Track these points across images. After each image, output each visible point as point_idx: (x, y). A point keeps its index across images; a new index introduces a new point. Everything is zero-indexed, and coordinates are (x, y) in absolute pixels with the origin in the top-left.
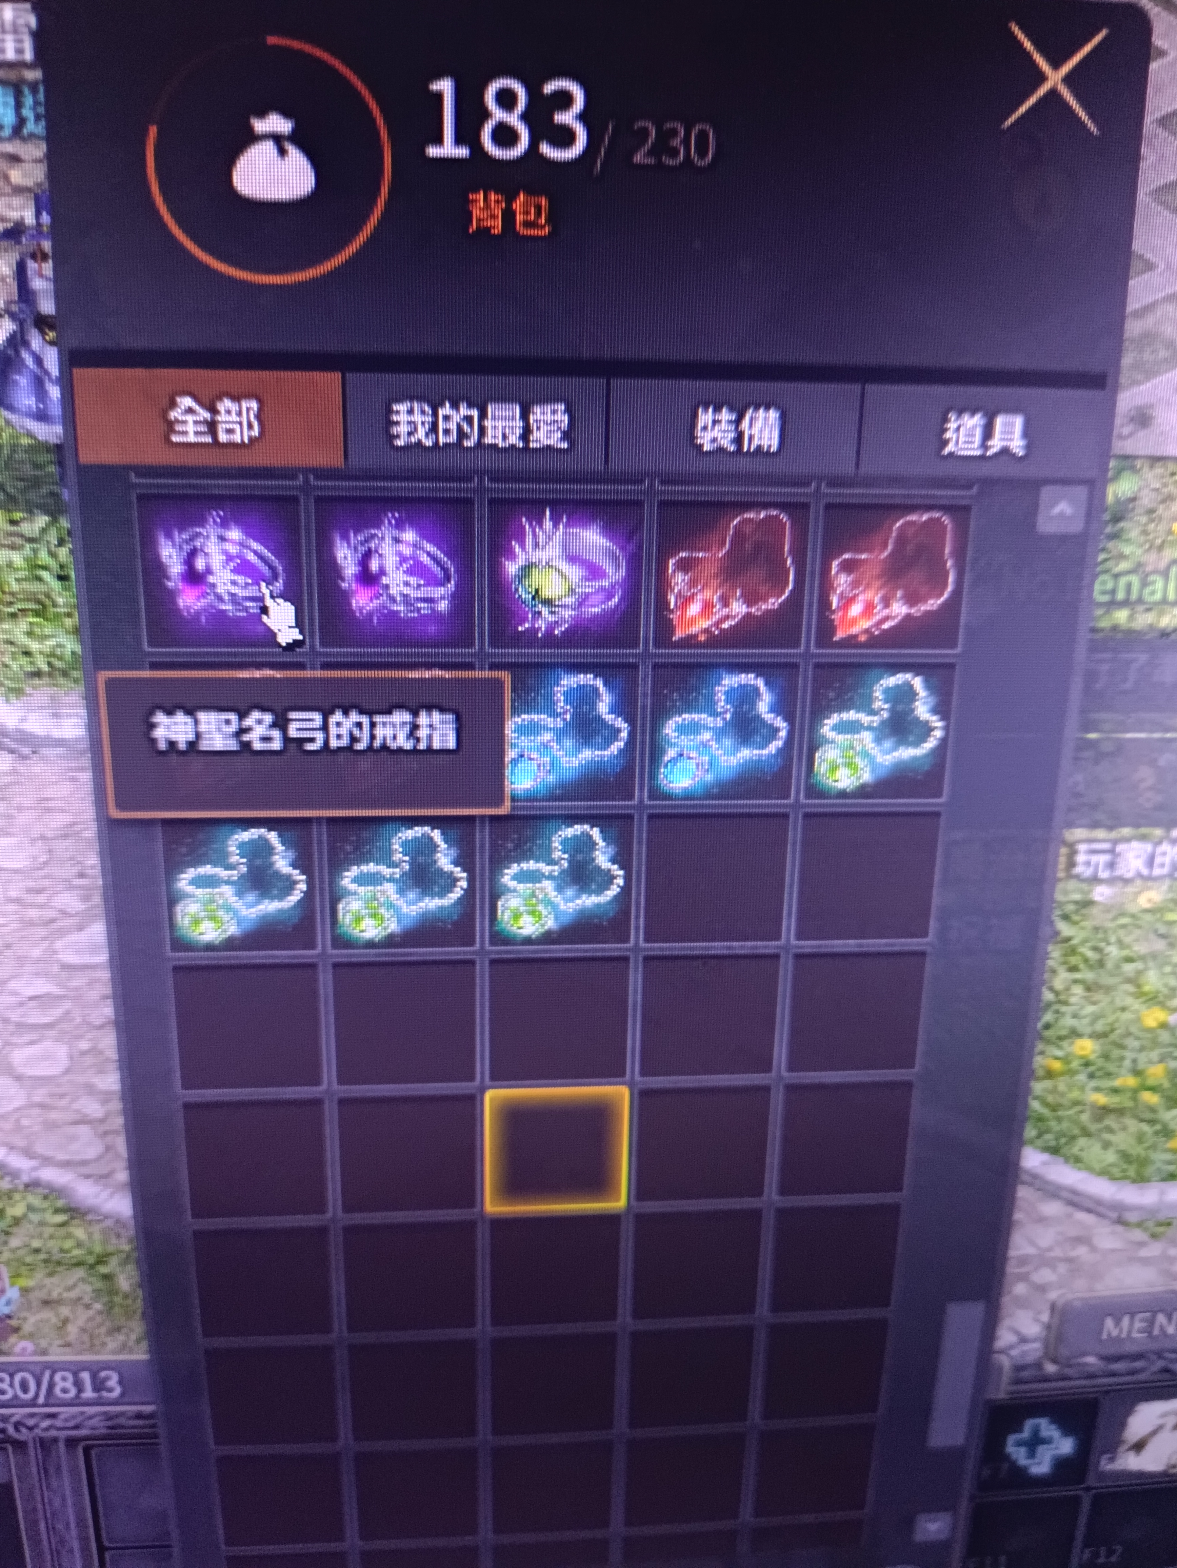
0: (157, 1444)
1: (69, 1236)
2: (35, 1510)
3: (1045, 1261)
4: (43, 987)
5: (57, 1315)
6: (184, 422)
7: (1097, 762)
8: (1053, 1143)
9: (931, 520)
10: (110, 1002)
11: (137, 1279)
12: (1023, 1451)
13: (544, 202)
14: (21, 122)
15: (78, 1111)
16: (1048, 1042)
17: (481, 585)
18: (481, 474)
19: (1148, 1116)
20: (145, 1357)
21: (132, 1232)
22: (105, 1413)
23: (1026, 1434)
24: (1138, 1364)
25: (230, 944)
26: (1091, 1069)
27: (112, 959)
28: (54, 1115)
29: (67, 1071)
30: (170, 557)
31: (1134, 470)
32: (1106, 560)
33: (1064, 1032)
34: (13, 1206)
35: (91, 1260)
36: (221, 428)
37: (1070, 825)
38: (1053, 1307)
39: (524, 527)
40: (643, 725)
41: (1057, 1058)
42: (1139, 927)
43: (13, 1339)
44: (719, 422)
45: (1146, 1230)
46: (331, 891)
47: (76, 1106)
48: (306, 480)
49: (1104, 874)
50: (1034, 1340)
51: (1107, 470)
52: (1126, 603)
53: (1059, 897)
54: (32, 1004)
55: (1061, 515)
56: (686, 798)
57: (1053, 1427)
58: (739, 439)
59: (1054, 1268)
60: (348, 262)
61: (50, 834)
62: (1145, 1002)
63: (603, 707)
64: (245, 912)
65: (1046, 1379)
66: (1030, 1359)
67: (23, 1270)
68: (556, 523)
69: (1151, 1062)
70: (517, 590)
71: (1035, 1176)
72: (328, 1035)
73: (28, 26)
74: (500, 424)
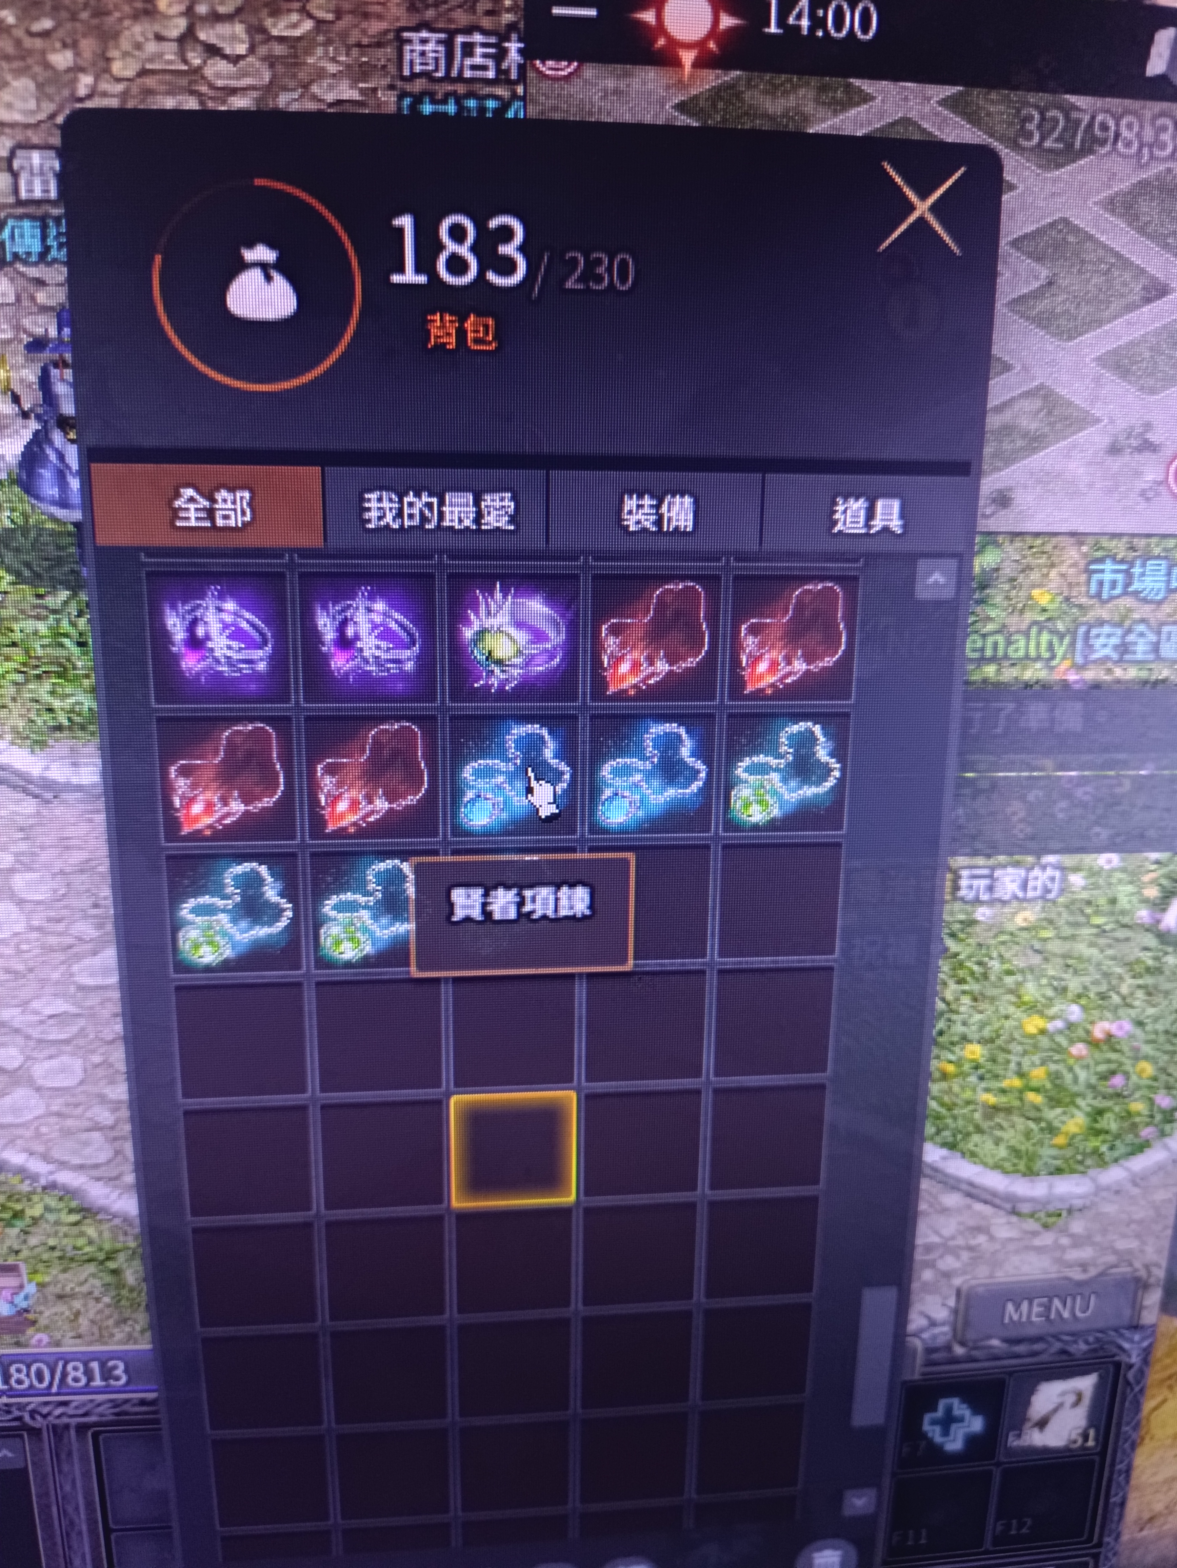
0: (160, 1429)
1: (82, 1234)
2: (47, 1494)
3: (947, 1249)
4: (61, 1006)
5: (70, 1309)
6: (187, 509)
7: (974, 797)
8: (950, 1139)
9: (825, 588)
10: (119, 1019)
11: (142, 1274)
12: (938, 1429)
13: (491, 322)
14: (46, 249)
15: (91, 1119)
16: (943, 1047)
17: (442, 648)
18: (441, 552)
19: (1033, 1114)
20: (149, 1347)
21: (137, 1230)
22: (111, 1401)
23: (940, 1413)
24: (1037, 1347)
25: (226, 965)
26: (981, 1071)
27: (121, 981)
28: (70, 1123)
29: (82, 1083)
30: (175, 625)
31: (998, 545)
32: (976, 622)
33: (956, 1039)
34: (31, 1207)
35: (101, 1256)
36: (218, 514)
37: (954, 854)
38: (958, 1293)
39: (478, 598)
40: (583, 769)
41: (951, 1062)
42: (1018, 944)
43: (30, 1331)
44: (642, 506)
45: (1038, 1219)
46: (315, 917)
47: (89, 1114)
48: (291, 558)
49: (984, 897)
50: (943, 1324)
51: (973, 544)
52: (993, 659)
53: (946, 917)
54: (51, 1022)
55: (936, 583)
56: (621, 832)
57: (965, 1406)
58: (659, 522)
59: (958, 1257)
60: (326, 373)
61: (68, 869)
62: (1025, 1011)
63: (548, 753)
64: (238, 937)
65: (955, 1361)
66: (941, 1341)
67: (41, 1267)
68: (505, 593)
69: (1033, 1065)
70: (472, 652)
71: (936, 1170)
72: (311, 1047)
73: (52, 168)
74: (456, 509)
